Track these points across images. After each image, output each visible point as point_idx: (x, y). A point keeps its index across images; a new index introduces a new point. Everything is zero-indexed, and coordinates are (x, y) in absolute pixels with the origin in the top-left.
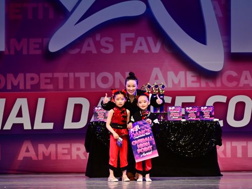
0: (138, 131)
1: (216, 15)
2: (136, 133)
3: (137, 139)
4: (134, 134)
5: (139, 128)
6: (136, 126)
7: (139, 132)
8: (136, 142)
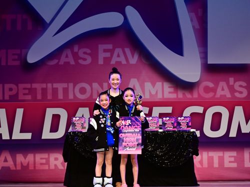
0: (128, 126)
1: (193, 27)
2: (127, 127)
3: (125, 133)
4: (123, 126)
5: (130, 123)
6: (128, 121)
7: (130, 126)
8: (123, 135)
